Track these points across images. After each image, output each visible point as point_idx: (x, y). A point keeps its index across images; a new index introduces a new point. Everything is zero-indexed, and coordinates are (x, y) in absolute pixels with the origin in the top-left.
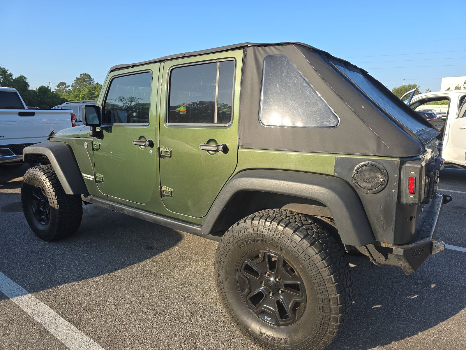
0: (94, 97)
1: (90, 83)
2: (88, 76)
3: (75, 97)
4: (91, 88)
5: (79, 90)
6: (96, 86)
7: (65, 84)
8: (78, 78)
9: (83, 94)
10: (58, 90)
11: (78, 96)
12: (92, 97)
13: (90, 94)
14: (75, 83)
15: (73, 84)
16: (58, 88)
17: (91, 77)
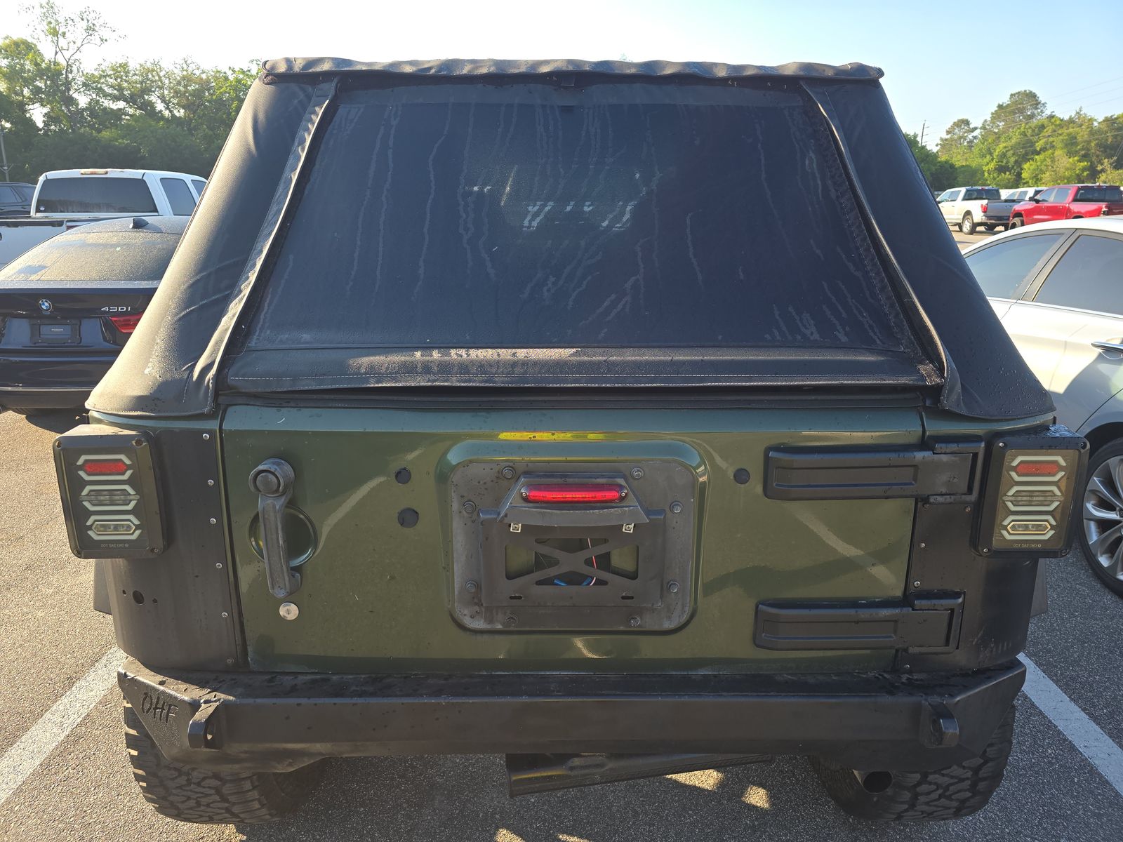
0: (1032, 154)
1: (1032, 116)
2: (1032, 96)
3: (983, 156)
4: (1030, 131)
5: (998, 137)
6: (1046, 124)
7: (967, 122)
8: (1002, 105)
9: (1005, 147)
10: (946, 140)
11: (991, 154)
12: (1027, 154)
13: (1023, 144)
14: (993, 118)
15: (986, 121)
16: (949, 136)
17: (1037, 100)
